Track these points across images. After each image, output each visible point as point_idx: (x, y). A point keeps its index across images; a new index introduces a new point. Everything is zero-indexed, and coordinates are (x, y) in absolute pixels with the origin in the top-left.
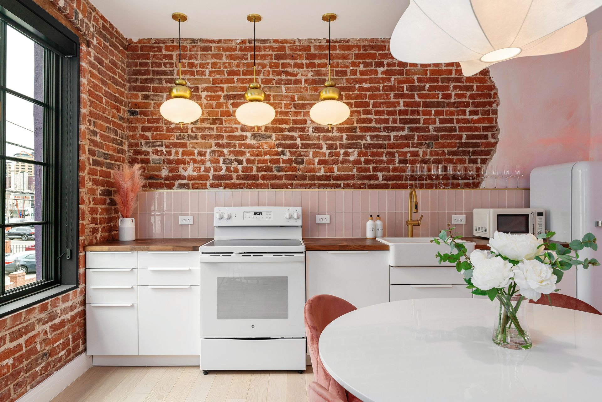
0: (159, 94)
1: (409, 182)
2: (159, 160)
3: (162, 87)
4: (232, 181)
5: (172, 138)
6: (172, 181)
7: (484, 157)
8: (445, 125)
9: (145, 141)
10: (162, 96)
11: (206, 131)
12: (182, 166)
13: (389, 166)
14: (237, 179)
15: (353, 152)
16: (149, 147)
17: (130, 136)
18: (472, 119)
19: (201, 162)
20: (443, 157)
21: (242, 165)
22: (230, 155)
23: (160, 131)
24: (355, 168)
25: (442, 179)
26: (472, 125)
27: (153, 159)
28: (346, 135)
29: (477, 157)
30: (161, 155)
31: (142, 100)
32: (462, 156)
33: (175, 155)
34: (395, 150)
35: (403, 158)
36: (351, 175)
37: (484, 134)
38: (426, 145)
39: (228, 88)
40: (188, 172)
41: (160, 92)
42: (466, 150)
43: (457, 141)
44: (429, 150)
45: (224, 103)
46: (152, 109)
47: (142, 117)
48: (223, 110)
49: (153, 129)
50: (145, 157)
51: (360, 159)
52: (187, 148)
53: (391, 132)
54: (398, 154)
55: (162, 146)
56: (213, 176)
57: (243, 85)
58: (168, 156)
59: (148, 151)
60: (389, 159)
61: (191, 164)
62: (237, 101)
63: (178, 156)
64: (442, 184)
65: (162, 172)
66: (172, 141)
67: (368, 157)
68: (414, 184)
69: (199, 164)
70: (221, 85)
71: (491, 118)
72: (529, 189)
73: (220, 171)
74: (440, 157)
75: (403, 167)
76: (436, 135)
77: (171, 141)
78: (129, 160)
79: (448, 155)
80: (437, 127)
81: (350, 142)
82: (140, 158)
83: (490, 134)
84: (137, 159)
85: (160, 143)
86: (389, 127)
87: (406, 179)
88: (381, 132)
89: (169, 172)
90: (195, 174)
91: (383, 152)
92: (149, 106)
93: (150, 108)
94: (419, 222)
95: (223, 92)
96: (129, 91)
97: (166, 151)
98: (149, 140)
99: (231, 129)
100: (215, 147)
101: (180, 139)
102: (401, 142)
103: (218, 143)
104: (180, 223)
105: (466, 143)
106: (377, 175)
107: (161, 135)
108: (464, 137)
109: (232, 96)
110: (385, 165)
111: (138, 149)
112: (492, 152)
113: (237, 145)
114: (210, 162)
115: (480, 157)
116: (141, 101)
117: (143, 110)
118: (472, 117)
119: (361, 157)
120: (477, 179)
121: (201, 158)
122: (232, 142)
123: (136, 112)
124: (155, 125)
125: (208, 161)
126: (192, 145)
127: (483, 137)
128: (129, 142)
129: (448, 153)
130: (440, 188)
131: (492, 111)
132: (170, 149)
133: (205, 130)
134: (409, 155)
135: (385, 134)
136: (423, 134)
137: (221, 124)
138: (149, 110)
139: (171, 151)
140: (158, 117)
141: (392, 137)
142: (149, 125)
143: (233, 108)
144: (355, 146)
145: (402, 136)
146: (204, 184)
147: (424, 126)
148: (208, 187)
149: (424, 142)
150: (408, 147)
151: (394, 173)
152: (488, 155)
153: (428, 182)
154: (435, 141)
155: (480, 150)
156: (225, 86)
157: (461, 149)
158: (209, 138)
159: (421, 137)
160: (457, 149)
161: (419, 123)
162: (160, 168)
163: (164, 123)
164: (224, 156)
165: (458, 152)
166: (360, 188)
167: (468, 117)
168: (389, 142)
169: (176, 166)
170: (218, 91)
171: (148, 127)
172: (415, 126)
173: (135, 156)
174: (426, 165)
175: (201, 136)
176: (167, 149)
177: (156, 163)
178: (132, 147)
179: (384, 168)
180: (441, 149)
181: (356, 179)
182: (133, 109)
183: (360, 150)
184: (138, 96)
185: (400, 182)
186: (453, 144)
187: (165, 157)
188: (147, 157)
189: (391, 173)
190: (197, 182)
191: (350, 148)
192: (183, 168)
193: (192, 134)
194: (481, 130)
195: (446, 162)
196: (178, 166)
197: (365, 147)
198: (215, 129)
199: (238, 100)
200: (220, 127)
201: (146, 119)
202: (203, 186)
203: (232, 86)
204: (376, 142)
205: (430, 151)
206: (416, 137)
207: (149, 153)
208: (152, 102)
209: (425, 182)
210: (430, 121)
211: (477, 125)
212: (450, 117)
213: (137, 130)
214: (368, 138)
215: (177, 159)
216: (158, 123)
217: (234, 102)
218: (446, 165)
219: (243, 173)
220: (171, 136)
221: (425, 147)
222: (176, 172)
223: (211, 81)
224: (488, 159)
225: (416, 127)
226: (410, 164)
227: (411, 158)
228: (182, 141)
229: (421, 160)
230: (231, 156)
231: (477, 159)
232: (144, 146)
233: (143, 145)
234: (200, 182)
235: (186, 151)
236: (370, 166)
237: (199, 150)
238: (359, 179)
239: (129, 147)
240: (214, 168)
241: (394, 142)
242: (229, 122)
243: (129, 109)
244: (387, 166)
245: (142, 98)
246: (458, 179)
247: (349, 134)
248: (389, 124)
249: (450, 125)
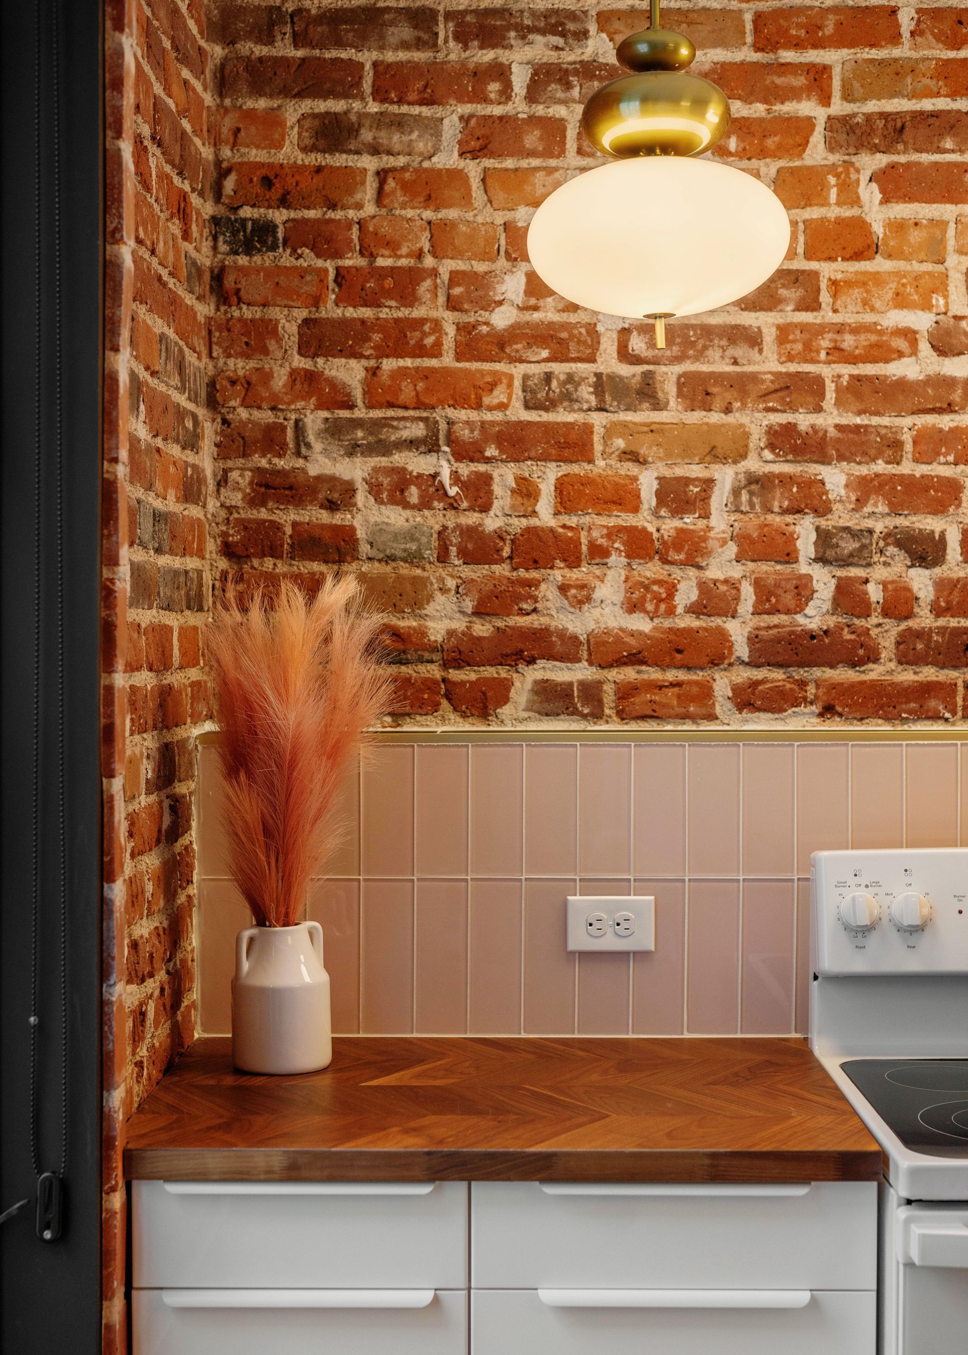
0: (416, 110)
2: (411, 536)
3: (434, 67)
4: (874, 673)
5: (499, 395)
6: (490, 672)
9: (325, 414)
10: (434, 127)
11: (714, 354)
12: (559, 574)
14: (906, 658)
16: (353, 450)
17: (233, 383)
19: (678, 550)
21: (937, 571)
22: (860, 502)
23: (421, 351)
27: (379, 529)
30: (425, 504)
31: (305, 150)
33: (513, 507)
39: (860, 70)
40: (596, 612)
41: (422, 102)
45: (832, 169)
46: (370, 209)
47: (309, 259)
48: (823, 220)
49: (377, 337)
50: (325, 517)
52: (591, 461)
55: (429, 445)
56: (753, 640)
57: (952, 54)
58: (471, 509)
59: (346, 477)
61: (616, 560)
62: (915, 157)
63: (534, 513)
65: (430, 609)
66: (498, 416)
69: (665, 561)
70: (813, 56)
73: (799, 609)
77: (488, 416)
78: (225, 534)
82: (295, 524)
84: (276, 527)
85: (418, 430)
89: (478, 613)
90: (641, 624)
92: (351, 191)
93: (359, 206)
95: (825, 100)
96: (221, 96)
97: (456, 477)
98: (351, 407)
99: (873, 338)
100: (768, 455)
101: (549, 405)
103: (790, 428)
104: (572, 946)
107: (426, 375)
109: (880, 124)
111: (281, 463)
113: (907, 438)
114: (732, 549)
116: (301, 158)
117: (312, 214)
121: (677, 523)
122: (875, 420)
123: (265, 229)
124: (390, 311)
125: (724, 543)
126: (620, 443)
128: (225, 422)
132: (482, 468)
133: (705, 348)
137: (811, 304)
138: (351, 214)
139: (486, 480)
140: (403, 262)
142: (351, 312)
143: (885, 201)
146: (695, 690)
148: (718, 710)
156: (833, 57)
158: (729, 396)
162: (419, 584)
163: (442, 299)
164: (822, 509)
169: (522, 573)
170: (794, 94)
171: (344, 323)
173: (264, 514)
175: (680, 386)
176: (465, 469)
177: (390, 559)
178: (245, 455)
182: (246, 212)
184: (281, 124)
187: (451, 520)
188: (339, 518)
190: (653, 674)
192: (563, 589)
193: (625, 370)
196: (534, 574)
198: (769, 336)
199: (919, 151)
200: (804, 328)
201: (332, 275)
202: (693, 699)
203: (881, 63)
207: (349, 490)
208: (369, 163)
213: (272, 345)
215: (528, 530)
216: (408, 298)
217: (893, 166)
219: (941, 622)
220: (492, 386)
222: (523, 613)
223: (749, 26)
228: (562, 416)
230: (868, 509)
232: (317, 446)
233: (311, 438)
234: (672, 675)
235: (586, 481)
237: (668, 473)
239: (223, 451)
240: (758, 584)
242: (857, 293)
243: (221, 211)
245: (308, 142)
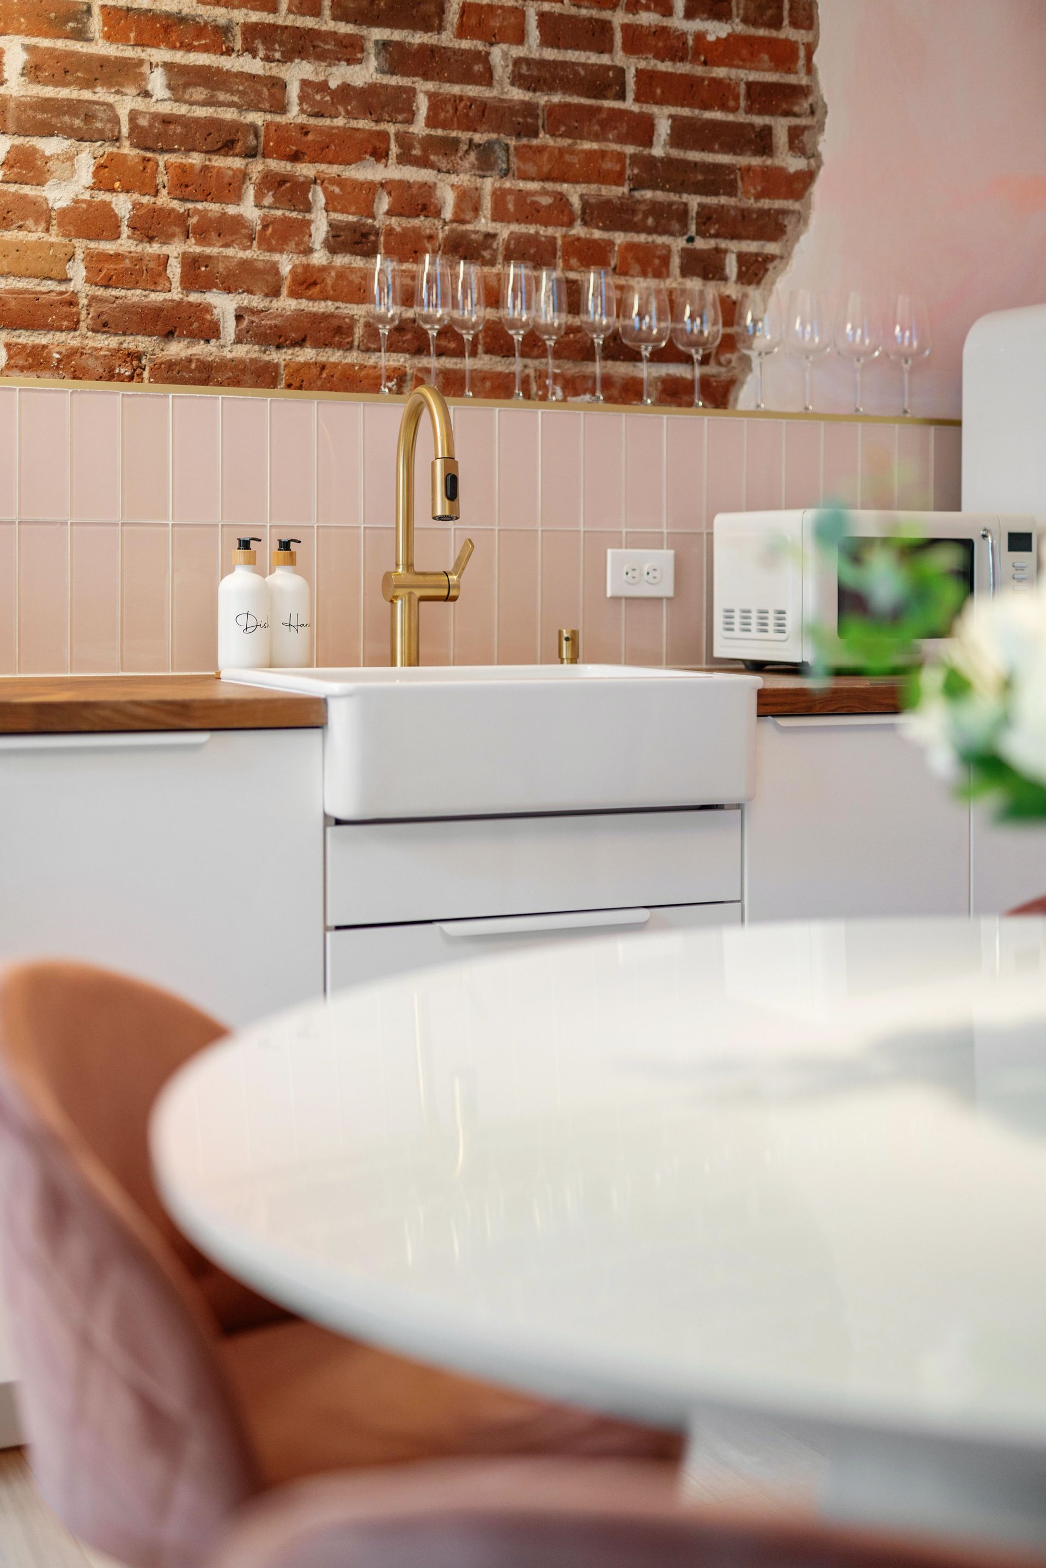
1: (386, 360)
7: (751, 247)
8: (572, 56)
13: (276, 257)
15: (69, 158)
18: (700, 37)
20: (557, 233)
24: (79, 255)
25: (558, 354)
26: (699, 71)
28: (27, 48)
29: (723, 244)
32: (650, 231)
34: (305, 170)
35: (352, 218)
36: (53, 296)
37: (752, 126)
38: (472, 156)
42: (671, 204)
43: (630, 150)
44: (488, 185)
51: (106, 205)
53: (287, 58)
54: (325, 191)
60: (275, 220)
64: (556, 377)
67: (156, 193)
68: (409, 371)
71: (787, 41)
72: (958, 423)
74: (542, 231)
75: (352, 270)
76: (523, 103)
79: (585, 223)
80: (528, 61)
81: (49, 92)
83: (781, 127)
86: (274, 27)
87: (372, 341)
88: (229, 52)
91: (244, 176)
94: (453, 578)
102: (340, 122)
105: (669, 162)
106: (207, 309)
108: (663, 128)
110: (253, 253)
112: (789, 222)
115: (734, 247)
118: (697, 25)
119: (112, 190)
120: (719, 364)
127: (750, 142)
129: (584, 212)
130: (544, 398)
131: (791, 9)
134: (384, 203)
135: (254, 66)
136: (456, 89)
141: (294, 91)
144: (77, 122)
145: (346, 90)
147: (466, 44)
149: (464, 136)
150: (380, 155)
151: (306, 305)
152: (772, 238)
153: (484, 363)
154: (518, 135)
155: (736, 208)
157: (648, 194)
159: (449, 108)
160: (625, 189)
161: (440, 29)
165: (634, 212)
166: (110, 376)
167: (678, 22)
168: (278, 119)
172: (418, 38)
174: (475, 270)
179: (245, 265)
180: (550, 186)
181: (83, 325)
183: (109, 149)
185: (334, 356)
186: (608, 165)
189: (287, 304)
191: (48, 131)
194: (743, 103)
195: (574, 262)
197: (141, 138)
204: (202, 112)
205: (494, 193)
206: (422, 105)
209: (468, 364)
210: (496, 23)
211: (720, 72)
212: (594, 13)
214: (157, 82)
218: (572, 275)
221: (466, 164)
224: (770, 258)
225: (423, 46)
226: (389, 253)
227: (394, 221)
229: (447, 239)
231: (719, 253)
236: (165, 250)
238: (102, 326)
241: (303, 119)
244: (266, 256)
246: (635, 357)
247: (45, 43)
248: (274, 10)
249: (594, 58)
